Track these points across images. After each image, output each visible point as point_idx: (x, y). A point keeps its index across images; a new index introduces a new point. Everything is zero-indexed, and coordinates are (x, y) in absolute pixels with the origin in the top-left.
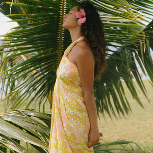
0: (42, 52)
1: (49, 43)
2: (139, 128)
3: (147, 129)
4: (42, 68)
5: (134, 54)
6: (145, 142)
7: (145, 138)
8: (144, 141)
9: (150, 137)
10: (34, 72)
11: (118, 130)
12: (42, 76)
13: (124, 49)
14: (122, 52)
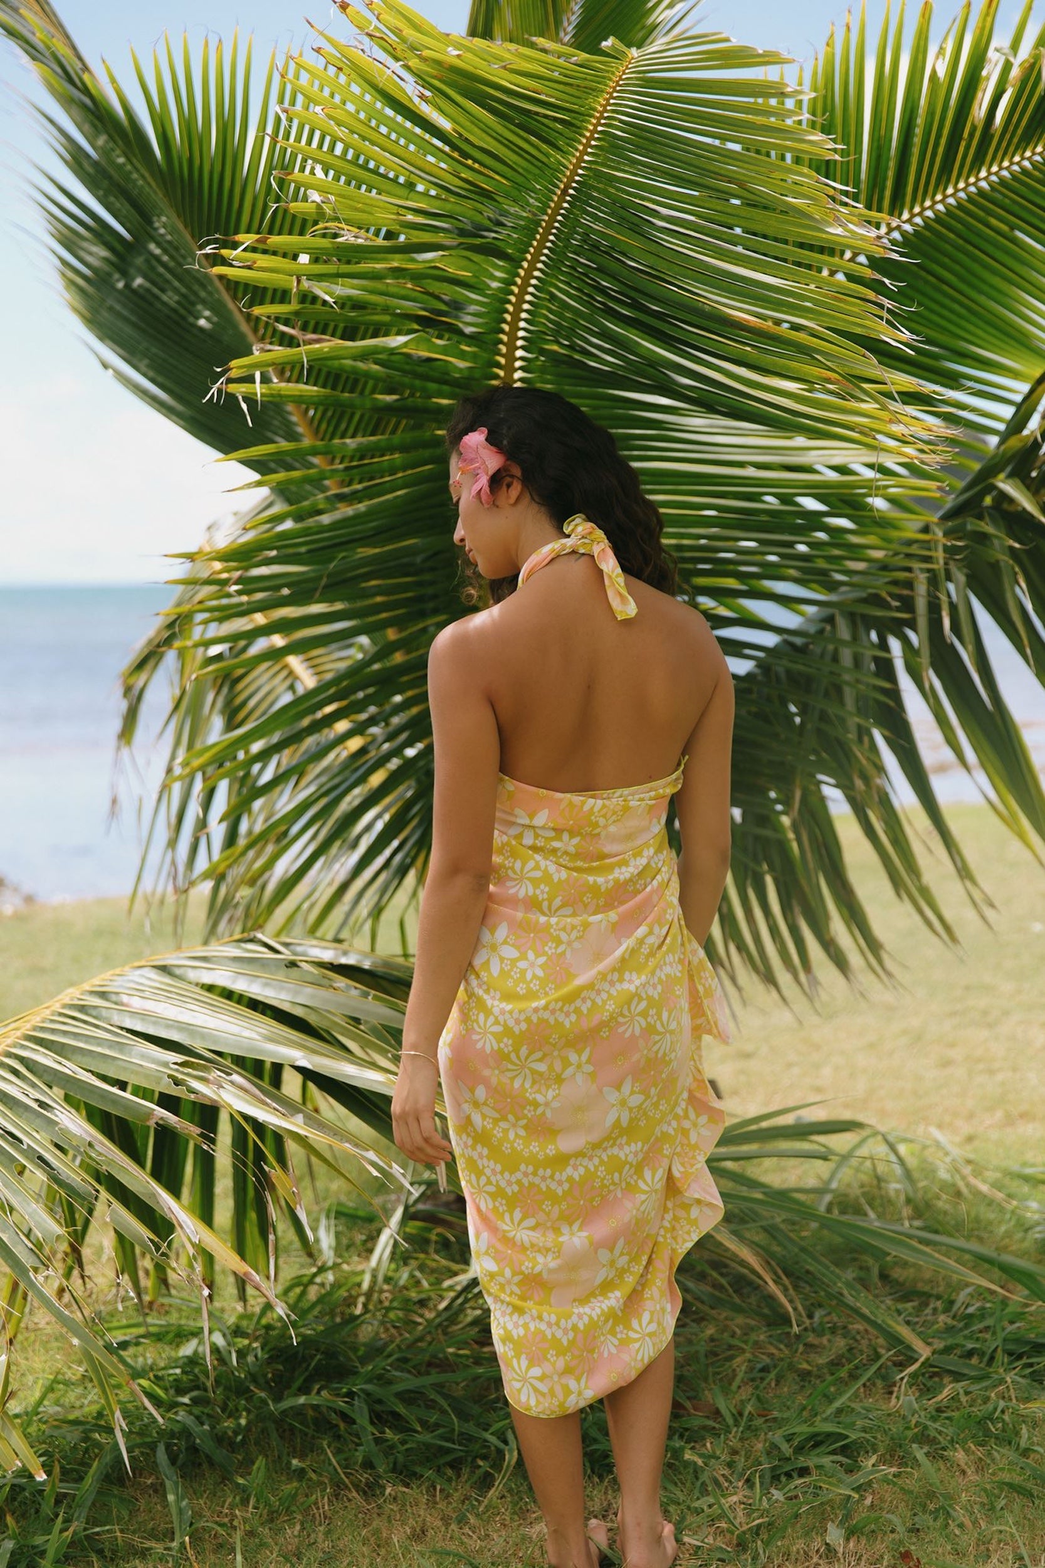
0: (392, 634)
1: (430, 591)
2: (946, 1063)
3: (992, 1072)
4: (396, 720)
5: (895, 645)
6: (970, 1139)
7: (971, 1116)
8: (966, 1129)
9: (999, 1114)
10: (355, 744)
11: (827, 1071)
12: (394, 764)
13: (830, 620)
14: (821, 632)
